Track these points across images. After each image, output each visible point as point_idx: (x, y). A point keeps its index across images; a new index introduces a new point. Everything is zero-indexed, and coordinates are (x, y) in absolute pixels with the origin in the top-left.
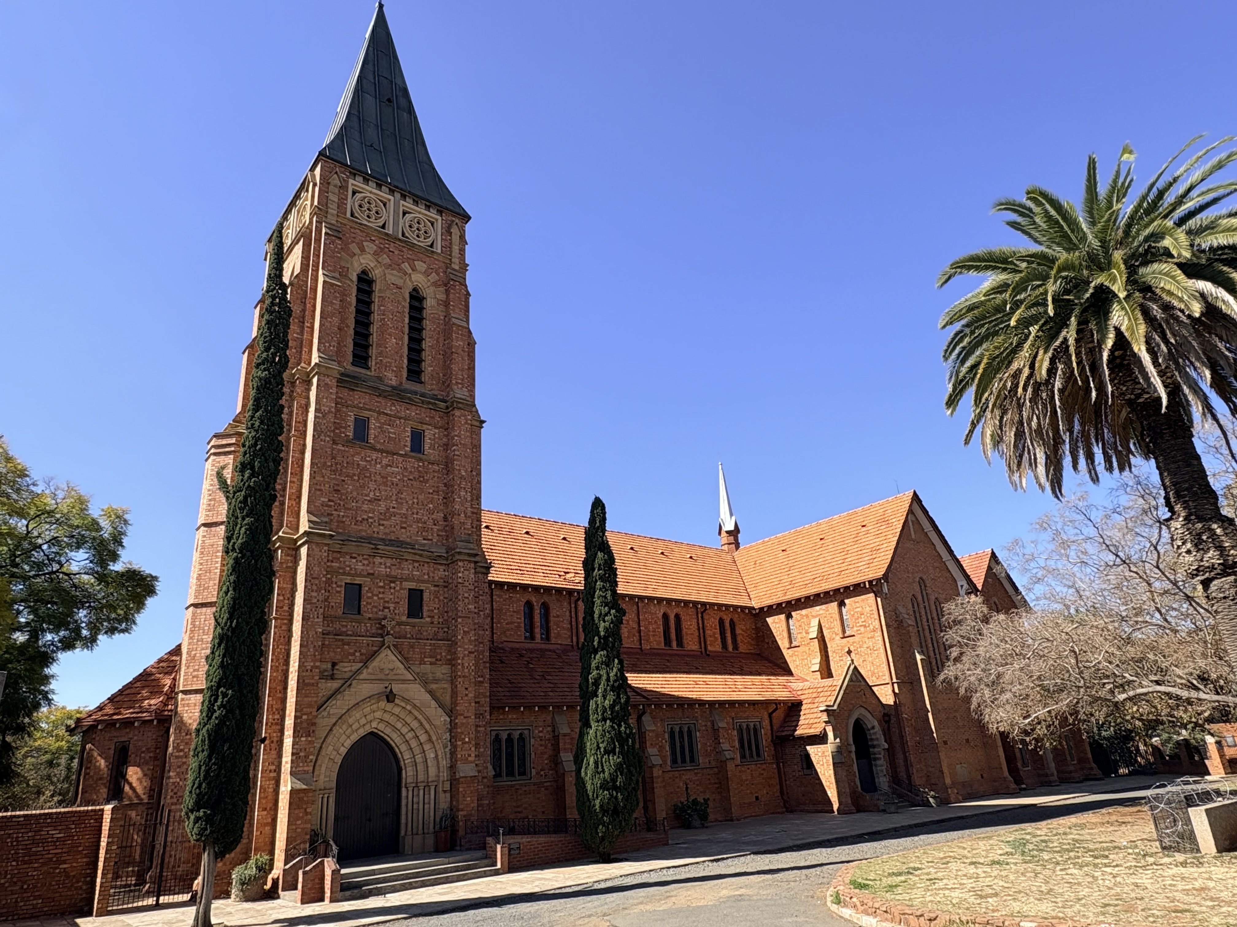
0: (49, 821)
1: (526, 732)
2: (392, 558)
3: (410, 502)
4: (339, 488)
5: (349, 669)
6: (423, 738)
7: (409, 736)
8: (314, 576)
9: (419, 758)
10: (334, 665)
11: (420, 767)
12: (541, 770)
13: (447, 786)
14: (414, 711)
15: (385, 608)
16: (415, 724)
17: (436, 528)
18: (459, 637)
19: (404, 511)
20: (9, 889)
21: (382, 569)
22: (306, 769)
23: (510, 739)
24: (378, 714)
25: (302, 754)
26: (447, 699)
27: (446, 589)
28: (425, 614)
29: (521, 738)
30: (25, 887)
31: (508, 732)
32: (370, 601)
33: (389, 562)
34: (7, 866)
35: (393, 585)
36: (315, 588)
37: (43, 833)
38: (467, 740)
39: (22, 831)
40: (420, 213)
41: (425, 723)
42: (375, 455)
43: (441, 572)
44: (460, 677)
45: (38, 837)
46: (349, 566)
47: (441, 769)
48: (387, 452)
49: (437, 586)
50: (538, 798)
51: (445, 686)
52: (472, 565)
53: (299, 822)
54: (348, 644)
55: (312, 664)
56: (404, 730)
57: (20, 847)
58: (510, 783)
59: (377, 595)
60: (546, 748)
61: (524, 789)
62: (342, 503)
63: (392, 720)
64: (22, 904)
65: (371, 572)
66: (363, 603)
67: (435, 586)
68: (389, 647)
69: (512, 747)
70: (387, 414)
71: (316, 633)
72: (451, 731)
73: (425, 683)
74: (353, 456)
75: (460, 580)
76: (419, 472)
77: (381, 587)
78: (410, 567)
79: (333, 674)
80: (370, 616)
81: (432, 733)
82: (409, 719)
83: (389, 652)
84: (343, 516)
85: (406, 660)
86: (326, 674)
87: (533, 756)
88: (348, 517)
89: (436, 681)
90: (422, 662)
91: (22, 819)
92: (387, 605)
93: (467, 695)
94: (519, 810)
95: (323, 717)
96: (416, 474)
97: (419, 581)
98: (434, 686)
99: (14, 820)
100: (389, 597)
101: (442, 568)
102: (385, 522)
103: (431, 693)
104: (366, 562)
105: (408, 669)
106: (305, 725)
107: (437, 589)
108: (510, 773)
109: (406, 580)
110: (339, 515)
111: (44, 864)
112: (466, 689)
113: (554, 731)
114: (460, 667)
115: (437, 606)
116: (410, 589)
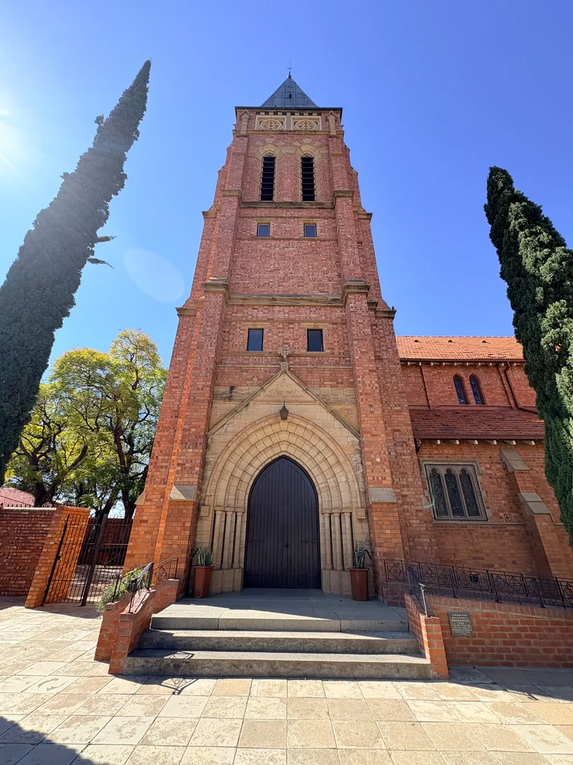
0: (43, 516)
1: (469, 469)
2: (290, 306)
3: (306, 268)
4: (245, 266)
5: (247, 391)
6: (332, 460)
7: (319, 458)
8: (210, 315)
9: (331, 483)
10: (232, 388)
11: (334, 492)
12: (499, 511)
13: (362, 514)
14: (315, 430)
15: (284, 344)
16: (321, 446)
17: (330, 284)
18: (357, 357)
19: (301, 274)
20: (8, 568)
21: (281, 315)
22: (191, 480)
23: (450, 475)
24: (284, 436)
25: (187, 465)
26: (353, 419)
27: (344, 326)
28: (324, 347)
29: (464, 474)
30: (18, 568)
31: (447, 467)
32: (270, 339)
33: (287, 310)
34: (10, 549)
35: (291, 326)
36: (210, 324)
37: (37, 525)
38: (378, 460)
39: (25, 522)
40: (306, 119)
41: (329, 443)
42: (274, 243)
43: (338, 313)
44: (361, 394)
45: (34, 528)
46: (252, 315)
47: (354, 494)
48: (284, 239)
49: (336, 324)
50: (504, 544)
51: (350, 407)
52: (364, 296)
53: (176, 537)
54: (247, 371)
55: (203, 383)
56: (313, 453)
57: (22, 535)
58: (460, 522)
59: (278, 335)
60: (499, 486)
61: (480, 531)
62: (247, 275)
63: (299, 442)
64: (13, 582)
65: (272, 317)
66: (265, 341)
67: (333, 324)
68: (285, 372)
69: (455, 483)
70: (283, 217)
71: (209, 358)
72: (361, 452)
73: (326, 404)
74: (256, 245)
75: (352, 310)
76: (313, 248)
77: (279, 328)
78: (308, 311)
79: (231, 396)
80: (271, 350)
81: (338, 454)
82: (314, 441)
83: (286, 376)
84: (248, 284)
85: (304, 384)
86: (224, 396)
87: (484, 494)
88: (252, 283)
89: (339, 402)
90: (322, 385)
91: (27, 513)
92: (286, 341)
93: (372, 412)
94: (480, 555)
95: (220, 434)
96: (310, 250)
97: (317, 322)
98: (336, 407)
99: (22, 513)
100: (287, 335)
101: (339, 310)
102: (283, 284)
103: (332, 412)
104: (266, 311)
105: (306, 390)
106: (193, 437)
107: (335, 326)
108: (458, 511)
109: (303, 321)
110: (244, 283)
111: (33, 551)
112: (371, 406)
113: (505, 469)
114: (360, 385)
115: (336, 340)
116: (308, 330)
